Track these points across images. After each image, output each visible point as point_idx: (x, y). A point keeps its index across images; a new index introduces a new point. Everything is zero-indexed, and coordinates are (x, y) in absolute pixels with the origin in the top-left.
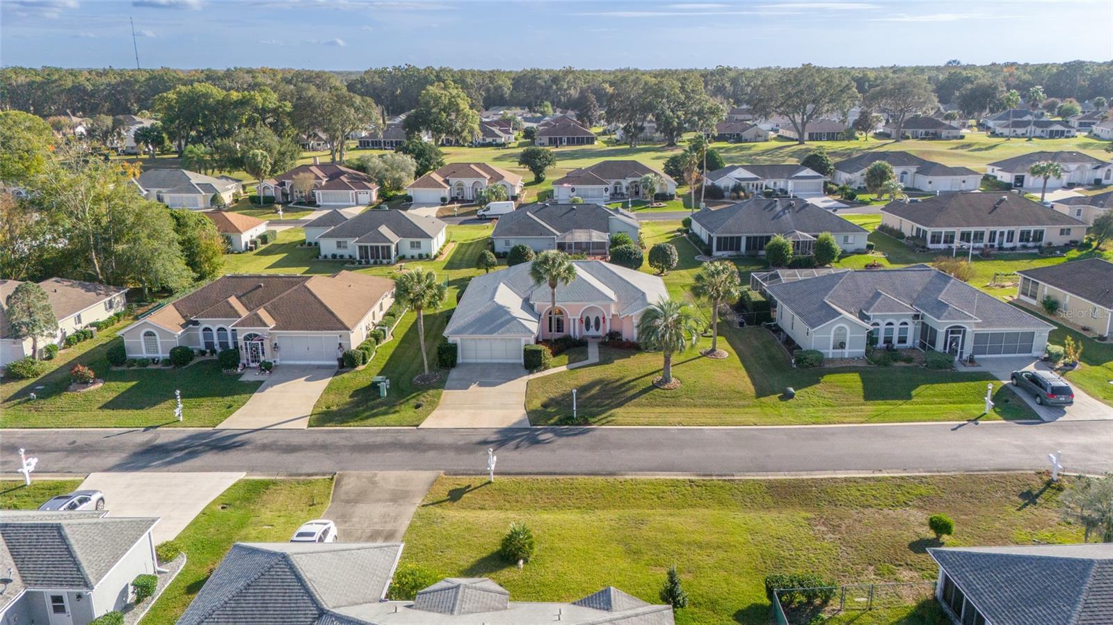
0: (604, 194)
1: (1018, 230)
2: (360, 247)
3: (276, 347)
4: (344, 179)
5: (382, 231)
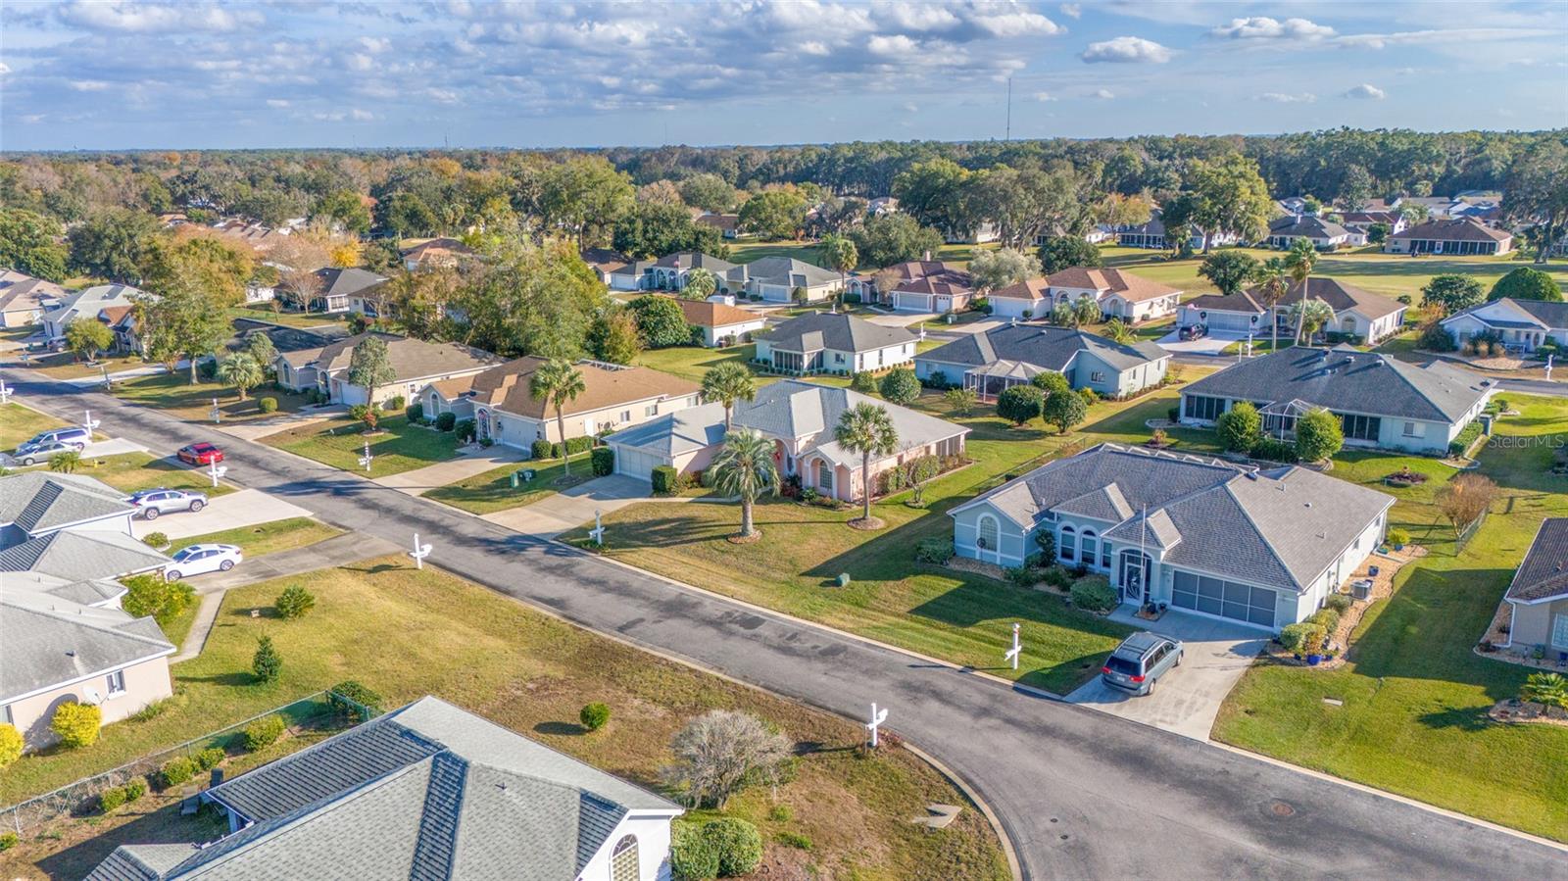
0: (1251, 325)
2: (776, 353)
3: (499, 426)
4: (932, 280)
5: (804, 337)
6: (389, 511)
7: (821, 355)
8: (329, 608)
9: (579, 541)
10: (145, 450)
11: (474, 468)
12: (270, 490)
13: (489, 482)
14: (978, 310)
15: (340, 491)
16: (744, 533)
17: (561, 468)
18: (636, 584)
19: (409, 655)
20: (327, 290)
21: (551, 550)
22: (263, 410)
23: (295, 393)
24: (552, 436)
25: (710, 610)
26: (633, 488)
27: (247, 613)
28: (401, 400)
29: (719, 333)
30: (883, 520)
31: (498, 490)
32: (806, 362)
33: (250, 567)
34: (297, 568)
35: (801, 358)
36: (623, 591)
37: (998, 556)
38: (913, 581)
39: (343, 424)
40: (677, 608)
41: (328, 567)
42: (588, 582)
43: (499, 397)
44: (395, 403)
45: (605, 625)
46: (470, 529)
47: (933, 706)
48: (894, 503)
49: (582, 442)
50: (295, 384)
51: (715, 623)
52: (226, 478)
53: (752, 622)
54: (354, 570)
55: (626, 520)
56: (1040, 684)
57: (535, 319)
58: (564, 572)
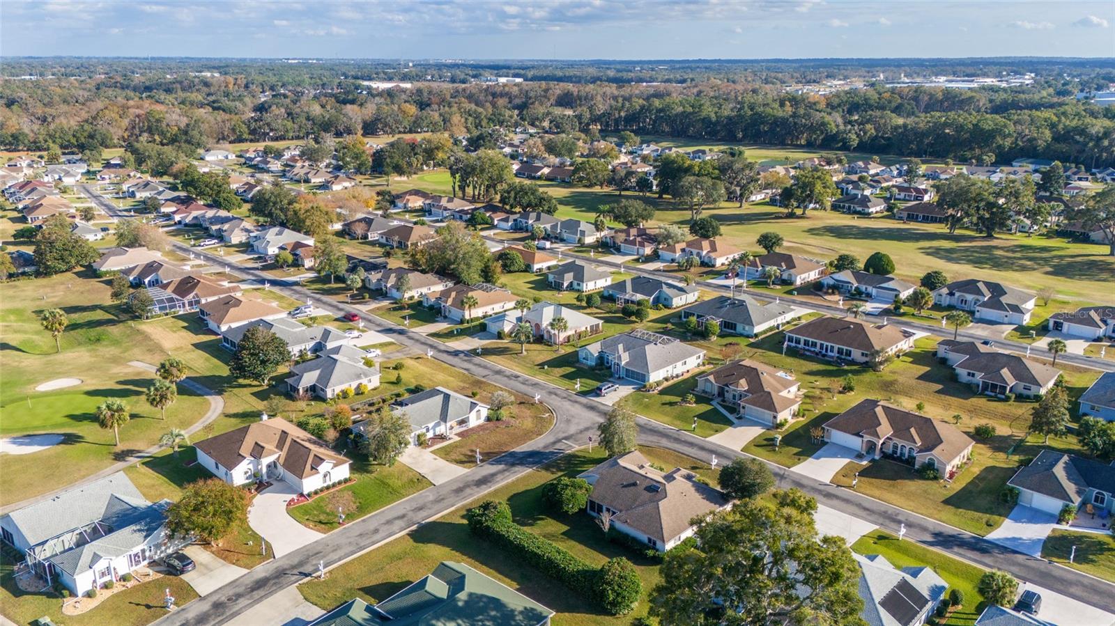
1: (836, 347)
3: (450, 312)
4: (639, 239)
5: (566, 275)
6: (417, 341)
7: (571, 282)
8: (408, 368)
9: (474, 352)
10: (331, 314)
11: (442, 326)
12: (379, 331)
13: (446, 332)
14: (655, 257)
15: (401, 332)
16: (522, 353)
17: (469, 328)
18: (488, 365)
19: (431, 380)
20: (368, 230)
21: (466, 355)
22: (364, 298)
23: (372, 290)
24: (467, 317)
25: (507, 373)
26: (492, 336)
27: (389, 368)
28: (413, 297)
29: (536, 267)
30: (563, 351)
31: (449, 335)
32: (565, 285)
33: (383, 356)
34: (397, 357)
35: (563, 284)
36: (485, 367)
37: (589, 363)
38: (563, 369)
39: (394, 306)
40: (499, 372)
41: (404, 357)
42: (476, 365)
43: (450, 301)
44: (411, 298)
45: (479, 375)
46: (442, 348)
47: (554, 396)
48: (571, 345)
49: (477, 319)
50: (372, 287)
51: (508, 377)
52: (364, 327)
53: (517, 377)
54: (411, 358)
55: (489, 347)
56: (583, 394)
57: (462, 266)
58: (469, 361)
